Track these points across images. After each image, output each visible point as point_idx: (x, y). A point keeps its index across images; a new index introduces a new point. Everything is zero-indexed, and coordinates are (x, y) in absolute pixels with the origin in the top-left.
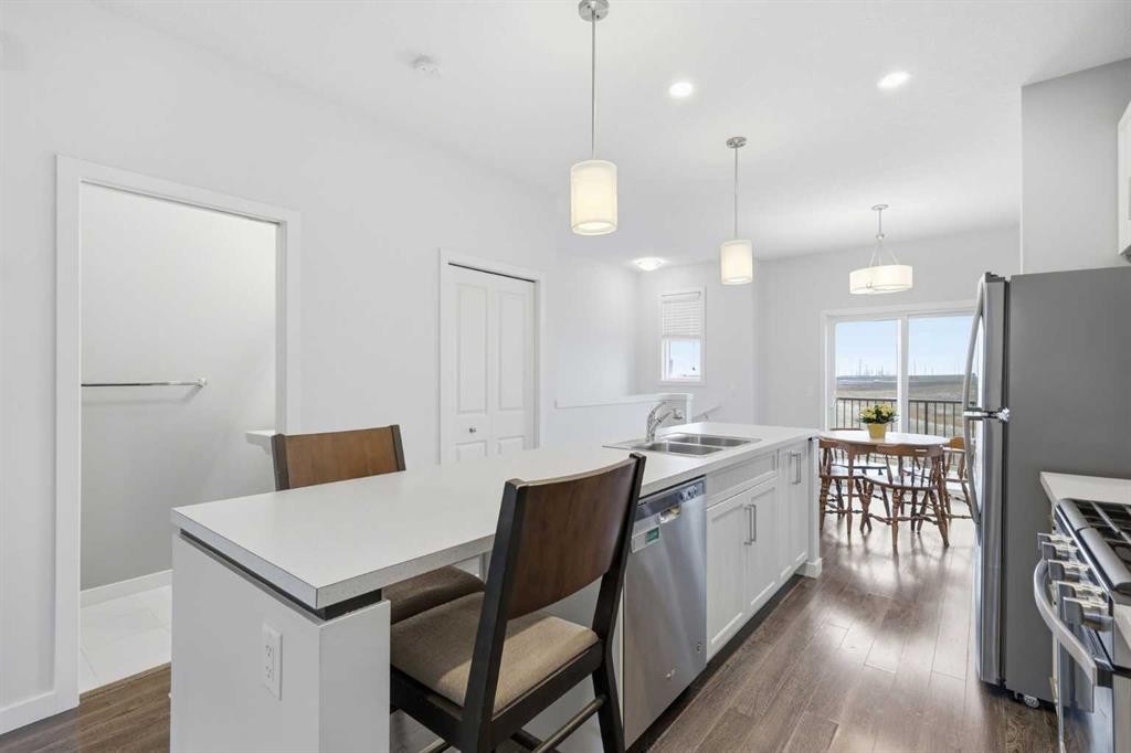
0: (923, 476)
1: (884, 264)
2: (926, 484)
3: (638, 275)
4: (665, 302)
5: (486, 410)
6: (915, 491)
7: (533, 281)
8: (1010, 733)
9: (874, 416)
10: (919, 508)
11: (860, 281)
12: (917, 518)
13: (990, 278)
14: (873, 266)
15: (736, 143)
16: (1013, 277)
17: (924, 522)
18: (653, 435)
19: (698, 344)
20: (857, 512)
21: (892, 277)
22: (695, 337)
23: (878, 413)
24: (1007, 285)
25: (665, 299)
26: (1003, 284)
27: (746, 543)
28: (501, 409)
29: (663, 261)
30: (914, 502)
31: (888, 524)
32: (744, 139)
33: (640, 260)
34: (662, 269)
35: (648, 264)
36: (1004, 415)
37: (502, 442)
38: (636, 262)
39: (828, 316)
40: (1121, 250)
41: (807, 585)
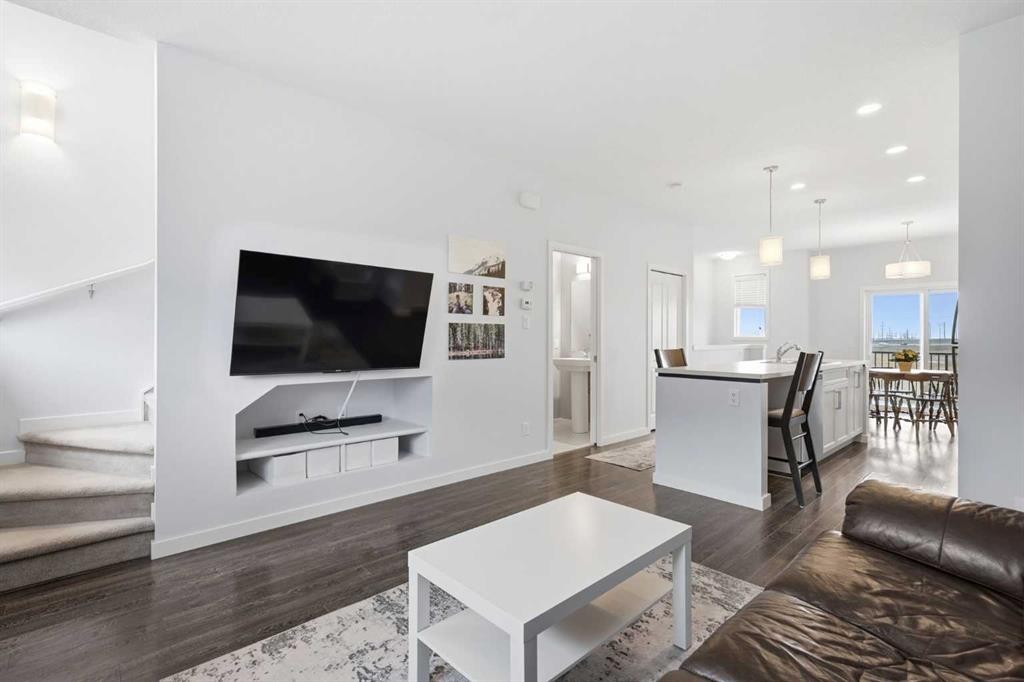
1: (911, 260)
2: (939, 398)
3: (716, 261)
4: (737, 281)
7: (682, 276)
9: (903, 358)
11: (894, 270)
12: (934, 421)
14: (902, 261)
17: (939, 423)
20: (891, 418)
21: (916, 268)
22: (761, 306)
23: (906, 355)
25: (737, 278)
29: (738, 253)
31: (913, 424)
33: (722, 253)
34: (736, 258)
35: (728, 255)
38: (717, 254)
39: (867, 291)
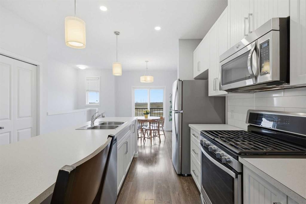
0: (156, 127)
1: (148, 75)
3: (78, 70)
4: (87, 80)
5: (10, 119)
6: (154, 130)
7: (36, 66)
8: (185, 185)
9: (146, 113)
10: (155, 134)
11: (142, 79)
12: (155, 136)
13: (179, 80)
14: (146, 75)
15: (117, 33)
16: (183, 80)
17: (156, 137)
18: (93, 123)
19: (98, 93)
20: (143, 137)
21: (149, 79)
22: (97, 91)
24: (182, 82)
25: (87, 79)
26: (181, 82)
27: (125, 154)
28: (19, 117)
29: (87, 67)
30: (154, 133)
31: (150, 139)
32: (119, 33)
33: (79, 65)
34: (86, 69)
35: (82, 67)
36: (182, 112)
37: (19, 131)
38: (78, 66)
39: (133, 88)
40: (194, 77)
41: (135, 160)
